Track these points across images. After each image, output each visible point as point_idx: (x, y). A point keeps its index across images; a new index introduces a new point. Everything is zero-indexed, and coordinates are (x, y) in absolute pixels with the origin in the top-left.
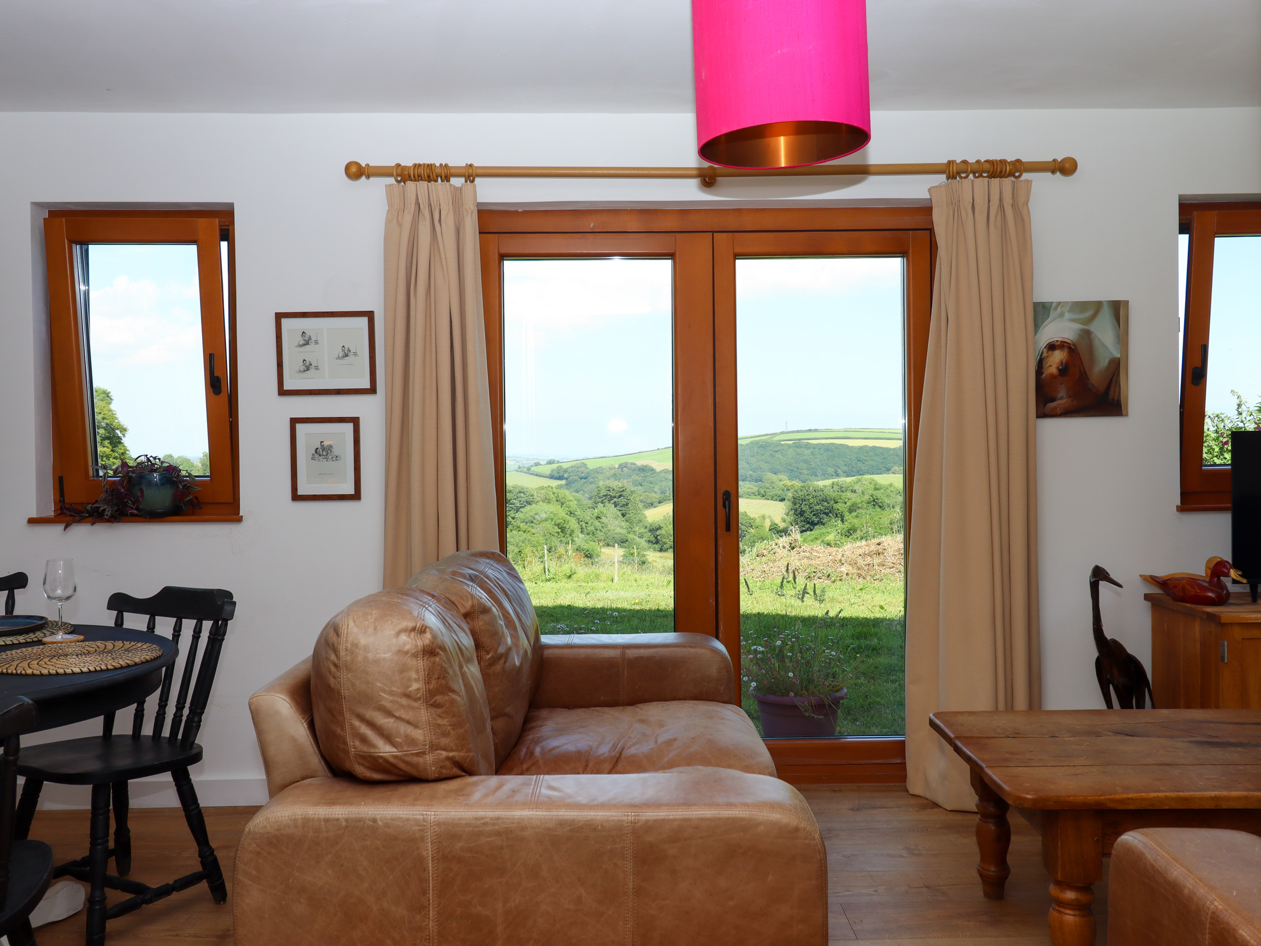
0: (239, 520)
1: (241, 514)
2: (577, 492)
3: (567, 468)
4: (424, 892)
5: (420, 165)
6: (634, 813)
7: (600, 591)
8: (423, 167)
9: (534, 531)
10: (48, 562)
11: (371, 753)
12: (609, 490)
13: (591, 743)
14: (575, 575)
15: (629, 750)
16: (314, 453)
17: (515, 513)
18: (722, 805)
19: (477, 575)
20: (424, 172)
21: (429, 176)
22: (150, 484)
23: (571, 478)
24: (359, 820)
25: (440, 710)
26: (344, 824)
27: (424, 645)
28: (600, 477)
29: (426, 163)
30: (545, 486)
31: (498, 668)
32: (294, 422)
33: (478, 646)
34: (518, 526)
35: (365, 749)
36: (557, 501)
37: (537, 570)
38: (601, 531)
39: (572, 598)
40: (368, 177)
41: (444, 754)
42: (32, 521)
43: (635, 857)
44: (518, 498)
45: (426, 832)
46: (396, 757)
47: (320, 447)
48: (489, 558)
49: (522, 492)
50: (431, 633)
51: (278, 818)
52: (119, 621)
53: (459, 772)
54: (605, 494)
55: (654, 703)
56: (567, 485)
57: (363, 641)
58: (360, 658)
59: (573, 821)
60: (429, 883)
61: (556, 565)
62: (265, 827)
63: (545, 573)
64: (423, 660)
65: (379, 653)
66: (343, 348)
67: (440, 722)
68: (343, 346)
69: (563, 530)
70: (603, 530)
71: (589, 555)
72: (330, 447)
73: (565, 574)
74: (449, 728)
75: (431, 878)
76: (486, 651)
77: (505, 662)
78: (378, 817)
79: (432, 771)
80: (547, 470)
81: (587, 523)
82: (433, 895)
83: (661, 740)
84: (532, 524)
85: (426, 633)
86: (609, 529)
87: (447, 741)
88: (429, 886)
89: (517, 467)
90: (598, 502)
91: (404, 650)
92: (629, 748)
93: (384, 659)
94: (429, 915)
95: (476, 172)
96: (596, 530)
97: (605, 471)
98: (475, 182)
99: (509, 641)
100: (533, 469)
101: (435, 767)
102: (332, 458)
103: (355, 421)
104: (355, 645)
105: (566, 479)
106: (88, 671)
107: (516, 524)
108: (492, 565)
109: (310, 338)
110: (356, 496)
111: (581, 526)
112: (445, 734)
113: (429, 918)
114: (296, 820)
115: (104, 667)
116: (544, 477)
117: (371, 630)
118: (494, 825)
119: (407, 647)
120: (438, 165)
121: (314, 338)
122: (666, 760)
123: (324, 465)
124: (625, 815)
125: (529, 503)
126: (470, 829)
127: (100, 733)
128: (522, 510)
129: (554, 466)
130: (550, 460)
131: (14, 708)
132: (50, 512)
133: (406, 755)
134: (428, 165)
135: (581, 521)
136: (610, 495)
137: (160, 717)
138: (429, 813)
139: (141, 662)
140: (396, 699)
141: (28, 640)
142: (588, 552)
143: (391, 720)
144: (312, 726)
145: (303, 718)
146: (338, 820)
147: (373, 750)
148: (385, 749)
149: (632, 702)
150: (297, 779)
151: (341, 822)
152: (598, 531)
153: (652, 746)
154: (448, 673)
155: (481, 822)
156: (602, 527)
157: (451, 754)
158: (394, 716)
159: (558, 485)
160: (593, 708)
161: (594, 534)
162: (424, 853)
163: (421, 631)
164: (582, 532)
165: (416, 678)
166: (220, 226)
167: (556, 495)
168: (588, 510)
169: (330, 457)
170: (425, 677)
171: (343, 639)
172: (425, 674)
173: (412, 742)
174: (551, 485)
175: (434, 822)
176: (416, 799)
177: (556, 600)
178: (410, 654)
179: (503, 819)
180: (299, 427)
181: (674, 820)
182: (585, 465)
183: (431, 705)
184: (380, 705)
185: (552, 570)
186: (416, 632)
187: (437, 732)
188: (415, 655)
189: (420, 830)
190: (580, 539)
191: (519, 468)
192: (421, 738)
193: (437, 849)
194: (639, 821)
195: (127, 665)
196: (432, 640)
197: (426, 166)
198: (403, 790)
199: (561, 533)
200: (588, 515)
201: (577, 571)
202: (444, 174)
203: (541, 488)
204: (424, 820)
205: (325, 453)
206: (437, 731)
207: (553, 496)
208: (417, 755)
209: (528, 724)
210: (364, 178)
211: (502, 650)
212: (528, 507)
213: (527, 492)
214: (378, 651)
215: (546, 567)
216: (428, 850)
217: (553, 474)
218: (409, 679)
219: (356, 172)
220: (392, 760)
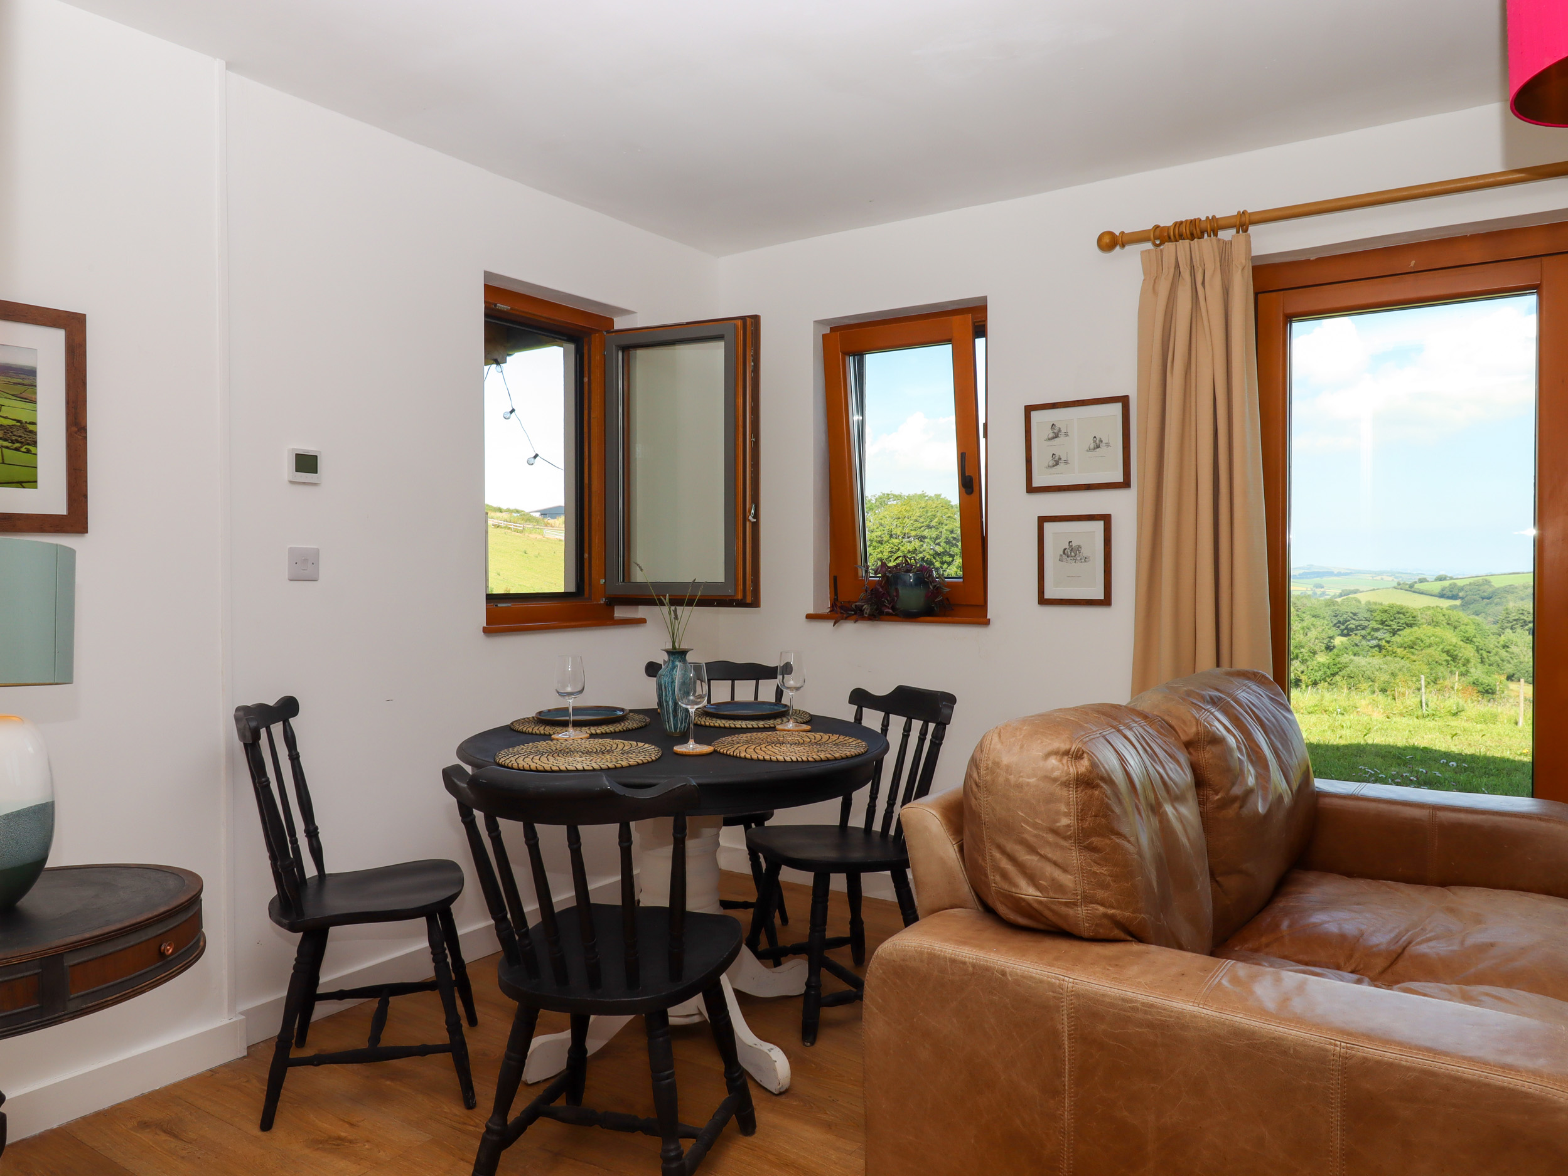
0: (987, 623)
1: (988, 617)
2: (1477, 615)
3: (1464, 586)
4: (1059, 1074)
5: (1181, 223)
6: (1345, 1044)
7: (1474, 734)
8: (1184, 224)
9: (1414, 658)
10: (781, 653)
11: (1012, 892)
12: (1522, 614)
13: (1363, 927)
14: (1462, 713)
15: (1418, 947)
16: (1062, 553)
17: (1391, 637)
18: (1494, 1066)
19: (1222, 698)
20: (1186, 230)
21: (1192, 234)
22: (905, 584)
23: (1468, 597)
24: (987, 969)
25: (1096, 855)
26: (971, 969)
27: (1078, 772)
28: (1510, 597)
29: (1189, 219)
30: (1432, 606)
31: (1231, 812)
32: (1042, 520)
33: (1200, 782)
34: (1394, 651)
35: (1006, 886)
36: (1448, 624)
37: (1412, 703)
38: (1509, 662)
39: (1432, 740)
40: (1123, 246)
41: (1101, 909)
42: (809, 617)
43: (1344, 1106)
44: (1395, 618)
45: (1062, 1002)
46: (1040, 902)
47: (1068, 547)
48: (1249, 678)
49: (1401, 613)
50: (1089, 760)
51: (905, 946)
52: (859, 717)
53: (1122, 935)
54: (1516, 618)
55: (1477, 888)
56: (1462, 605)
57: (1005, 760)
58: (1001, 780)
59: (1253, 1033)
60: (1065, 1065)
61: (1438, 700)
62: (891, 954)
63: (1422, 708)
64: (1076, 792)
65: (1022, 777)
66: (1095, 439)
67: (1096, 869)
68: (1095, 437)
69: (1454, 658)
70: (1512, 662)
71: (1490, 691)
72: (1079, 547)
73: (1450, 711)
74: (1109, 878)
75: (1067, 1059)
76: (1214, 791)
77: (1241, 807)
78: (1007, 970)
79: (1085, 928)
80: (1437, 587)
81: (1489, 652)
82: (1069, 1080)
83: (1470, 941)
84: (1412, 650)
85: (1083, 758)
86: (1522, 660)
87: (1106, 895)
88: (1064, 1069)
89: (1395, 584)
90: (1507, 627)
91: (1053, 777)
92: (1419, 943)
93: (1028, 784)
94: (1064, 1103)
95: (1249, 220)
96: (1503, 661)
97: (1516, 590)
98: (1249, 232)
99: (1251, 781)
100: (1417, 586)
101: (1089, 923)
102: (1081, 559)
103: (1106, 519)
104: (997, 764)
105: (1462, 598)
106: (790, 760)
107: (1390, 648)
108: (1249, 688)
109: (1060, 430)
110: (1106, 601)
111: (1481, 655)
112: (1104, 886)
113: (1064, 1107)
114: (921, 953)
115: (805, 759)
116: (1431, 595)
117: (1016, 749)
118: (1146, 1012)
119: (1056, 774)
120: (1203, 218)
121: (1063, 430)
122: (1473, 970)
123: (1073, 567)
124: (1331, 1044)
125: (1410, 626)
126: (1116, 1011)
127: (836, 822)
128: (1400, 633)
129: (1446, 583)
130: (1439, 576)
131: (678, 787)
132: (825, 609)
133: (1052, 902)
134: (1191, 221)
135: (1482, 650)
136: (1523, 619)
137: (888, 815)
138: (1067, 979)
139: (840, 758)
140: (1041, 834)
141: (766, 726)
142: (1489, 687)
143: (1035, 858)
144: (961, 849)
145: (954, 839)
146: (964, 963)
147: (1014, 890)
148: (1028, 891)
149: (1444, 883)
150: (946, 907)
151: (968, 967)
152: (1505, 663)
153: (1455, 948)
154: (1113, 811)
155: (1130, 1005)
156: (1511, 657)
157: (1111, 911)
158: (1038, 854)
159: (1450, 606)
160: (1384, 881)
161: (1499, 666)
162: (1059, 1027)
163: (1076, 756)
164: (1482, 662)
165: (1066, 812)
166: (974, 323)
167: (1447, 617)
168: (1491, 636)
169: (1079, 558)
170: (1078, 812)
171: (984, 755)
172: (1077, 809)
173: (1059, 888)
174: (1441, 605)
175: (1072, 991)
176: (1057, 959)
177: (1409, 740)
178: (1060, 782)
179: (1158, 1008)
180: (1047, 526)
181: (1409, 1069)
182: (1489, 582)
183: (1085, 847)
184: (1022, 838)
185: (1432, 705)
186: (1070, 756)
187: (1092, 882)
188: (1066, 784)
189: (1054, 997)
190: (1477, 672)
191: (1399, 584)
192: (1071, 885)
193: (1074, 1025)
194: (1353, 1056)
195: (826, 759)
196: (1090, 768)
197: (1188, 223)
198: (1049, 943)
199: (1451, 662)
200: (1492, 642)
201: (1466, 707)
202: (1213, 227)
203: (1426, 608)
204: (1060, 986)
205: (1073, 554)
206: (1093, 880)
207: (1443, 618)
208: (1066, 904)
209: (1282, 885)
210: (1118, 248)
211: (1237, 790)
212: (1408, 631)
213: (1407, 612)
214: (1021, 774)
215: (1424, 701)
216: (1064, 1025)
217: (1445, 592)
218: (1058, 813)
219: (1110, 242)
220: (1035, 905)
